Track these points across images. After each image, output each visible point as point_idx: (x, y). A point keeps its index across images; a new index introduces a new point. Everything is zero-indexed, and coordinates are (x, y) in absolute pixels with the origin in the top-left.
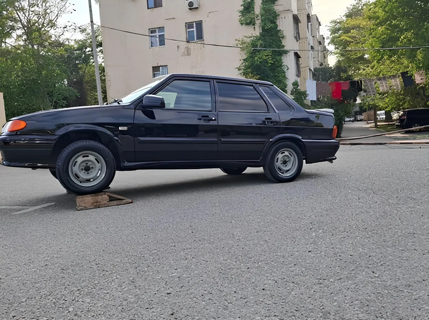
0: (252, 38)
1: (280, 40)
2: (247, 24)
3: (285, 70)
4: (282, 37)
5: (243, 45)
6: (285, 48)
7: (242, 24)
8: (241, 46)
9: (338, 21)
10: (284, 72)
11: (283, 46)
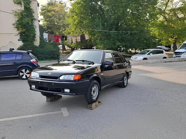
0: (20, 11)
1: (32, 14)
2: (18, 4)
3: (35, 27)
4: (33, 12)
5: (16, 14)
6: (35, 17)
7: (15, 3)
8: (15, 14)
9: (44, 6)
10: (34, 28)
11: (33, 16)
